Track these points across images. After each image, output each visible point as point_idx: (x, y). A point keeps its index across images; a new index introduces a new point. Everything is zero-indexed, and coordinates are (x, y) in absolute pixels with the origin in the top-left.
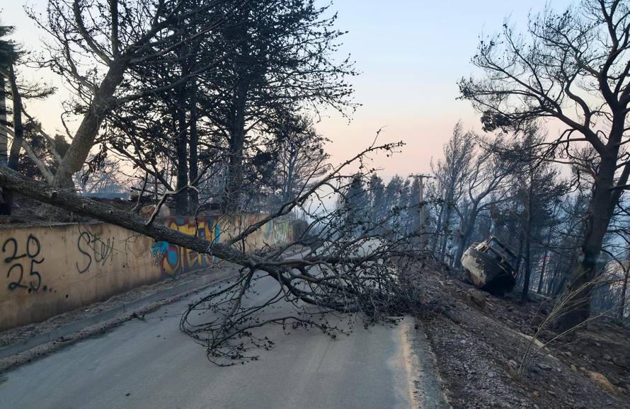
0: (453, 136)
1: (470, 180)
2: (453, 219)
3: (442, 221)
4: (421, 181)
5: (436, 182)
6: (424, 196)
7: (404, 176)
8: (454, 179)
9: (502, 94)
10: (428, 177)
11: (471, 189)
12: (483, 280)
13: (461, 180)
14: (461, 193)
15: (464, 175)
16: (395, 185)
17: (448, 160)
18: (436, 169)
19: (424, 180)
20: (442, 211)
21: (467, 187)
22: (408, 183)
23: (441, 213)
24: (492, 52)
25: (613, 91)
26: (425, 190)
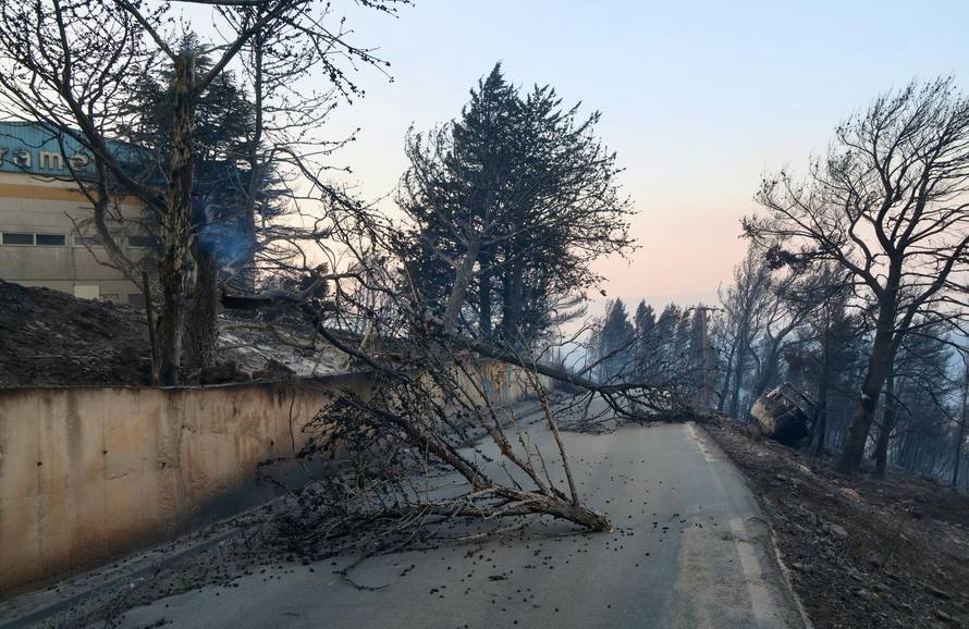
0: (747, 255)
1: (770, 312)
2: (747, 363)
3: (733, 365)
4: (705, 314)
5: (725, 315)
6: (709, 332)
7: (683, 307)
8: (747, 311)
9: (784, 234)
10: (714, 310)
11: (770, 323)
12: (773, 428)
13: (757, 311)
14: (757, 329)
15: (762, 306)
16: (671, 315)
17: (740, 287)
18: (726, 297)
19: (709, 313)
20: (733, 351)
21: (764, 321)
22: (687, 314)
23: (732, 355)
24: (774, 192)
25: (889, 239)
26: (711, 325)
